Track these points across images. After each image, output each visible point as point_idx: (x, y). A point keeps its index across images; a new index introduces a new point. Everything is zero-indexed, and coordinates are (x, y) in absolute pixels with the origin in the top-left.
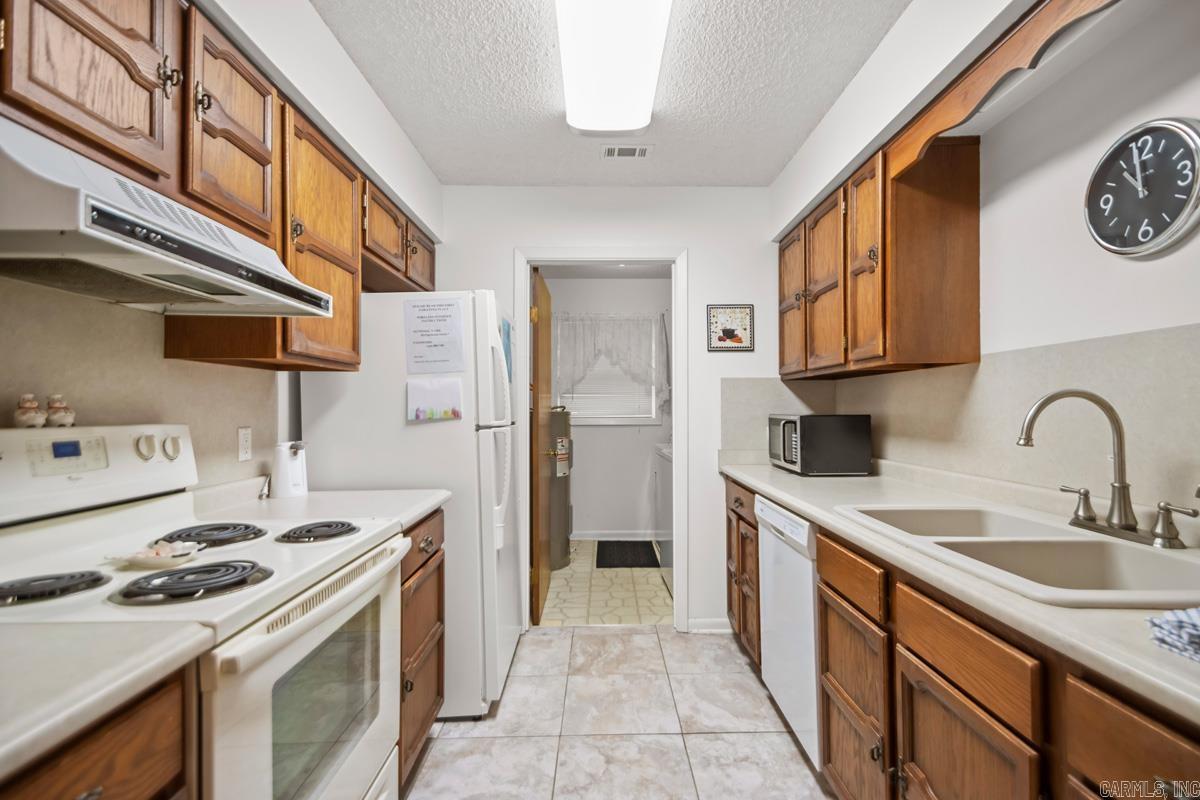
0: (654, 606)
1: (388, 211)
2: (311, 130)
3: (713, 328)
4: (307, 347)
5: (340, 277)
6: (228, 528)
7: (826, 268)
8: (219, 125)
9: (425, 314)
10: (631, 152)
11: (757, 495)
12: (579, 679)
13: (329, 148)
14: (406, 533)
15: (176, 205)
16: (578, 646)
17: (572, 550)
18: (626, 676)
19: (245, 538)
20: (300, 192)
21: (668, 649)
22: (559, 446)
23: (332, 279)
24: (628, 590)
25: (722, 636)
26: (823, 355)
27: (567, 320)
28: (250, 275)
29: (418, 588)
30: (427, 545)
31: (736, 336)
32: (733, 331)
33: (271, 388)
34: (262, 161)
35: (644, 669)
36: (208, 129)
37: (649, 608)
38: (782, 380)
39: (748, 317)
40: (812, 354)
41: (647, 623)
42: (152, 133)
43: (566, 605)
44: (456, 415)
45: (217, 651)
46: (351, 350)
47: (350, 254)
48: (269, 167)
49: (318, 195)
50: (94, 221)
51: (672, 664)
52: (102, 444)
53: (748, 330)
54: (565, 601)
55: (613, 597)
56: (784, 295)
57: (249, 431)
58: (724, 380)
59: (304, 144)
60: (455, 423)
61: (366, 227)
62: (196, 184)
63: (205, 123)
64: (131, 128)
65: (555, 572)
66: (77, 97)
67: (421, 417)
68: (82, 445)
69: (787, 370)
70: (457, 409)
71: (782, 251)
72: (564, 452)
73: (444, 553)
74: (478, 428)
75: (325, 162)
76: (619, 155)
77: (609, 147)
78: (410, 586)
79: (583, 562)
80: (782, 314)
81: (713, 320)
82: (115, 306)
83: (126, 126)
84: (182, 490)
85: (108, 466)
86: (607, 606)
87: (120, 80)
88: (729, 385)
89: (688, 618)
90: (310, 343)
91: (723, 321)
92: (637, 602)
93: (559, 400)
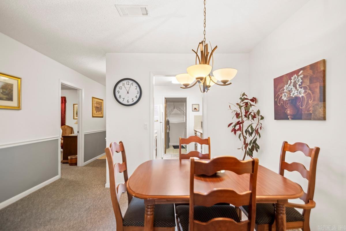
11: (197, 132)
16: (172, 155)
31: (196, 109)
39: (198, 106)
44: (158, 121)
54: (169, 152)
58: (194, 116)
72: (168, 128)
74: (160, 122)
81: (193, 106)
91: (195, 107)
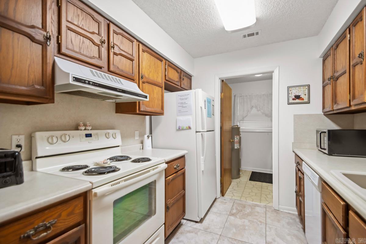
0: (268, 198)
1: (174, 69)
2: (147, 49)
3: (290, 95)
4: (146, 109)
5: (157, 89)
6: (123, 157)
7: (342, 65)
8: (118, 52)
9: (181, 98)
10: (253, 34)
11: (303, 162)
12: (232, 218)
13: (153, 53)
14: (167, 163)
15: (106, 74)
16: (235, 206)
17: (241, 173)
18: (249, 221)
19: (127, 160)
20: (144, 67)
21: (269, 214)
22: (236, 138)
23: (155, 90)
24: (259, 190)
25: (293, 215)
26: (340, 103)
27: (241, 96)
28: (121, 91)
29: (173, 179)
30: (177, 167)
31: (301, 98)
32: (300, 96)
33: (144, 120)
34: (132, 60)
35: (257, 220)
36: (115, 54)
37: (265, 198)
38: (324, 115)
39: (307, 90)
40: (335, 103)
41: (263, 204)
42: (99, 57)
43: (235, 191)
44: (190, 128)
45: (93, 190)
46: (161, 109)
47: (161, 82)
48: (134, 61)
49: (150, 67)
50: (74, 80)
51: (269, 221)
52: (97, 134)
53: (307, 95)
54: (235, 190)
55: (252, 192)
56: (325, 80)
57: (138, 131)
58: (295, 115)
59: (145, 54)
60: (189, 130)
61: (166, 74)
62: (112, 69)
63: (114, 52)
64: (93, 56)
65: (234, 180)
66: (79, 51)
67: (180, 129)
68: (92, 135)
69: (326, 110)
70: (190, 126)
71: (324, 61)
72: (237, 140)
73: (185, 170)
74: (197, 132)
75: (152, 58)
76: (248, 36)
77: (244, 34)
78: (169, 179)
79: (245, 178)
80: (324, 87)
81: (290, 92)
82: (103, 101)
83: (92, 56)
84: (119, 146)
85: (98, 140)
86: (249, 194)
87: (90, 45)
88: (297, 118)
89: (279, 205)
90: (147, 108)
91: (295, 92)
92: (261, 195)
93: (238, 123)
